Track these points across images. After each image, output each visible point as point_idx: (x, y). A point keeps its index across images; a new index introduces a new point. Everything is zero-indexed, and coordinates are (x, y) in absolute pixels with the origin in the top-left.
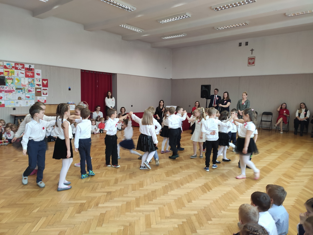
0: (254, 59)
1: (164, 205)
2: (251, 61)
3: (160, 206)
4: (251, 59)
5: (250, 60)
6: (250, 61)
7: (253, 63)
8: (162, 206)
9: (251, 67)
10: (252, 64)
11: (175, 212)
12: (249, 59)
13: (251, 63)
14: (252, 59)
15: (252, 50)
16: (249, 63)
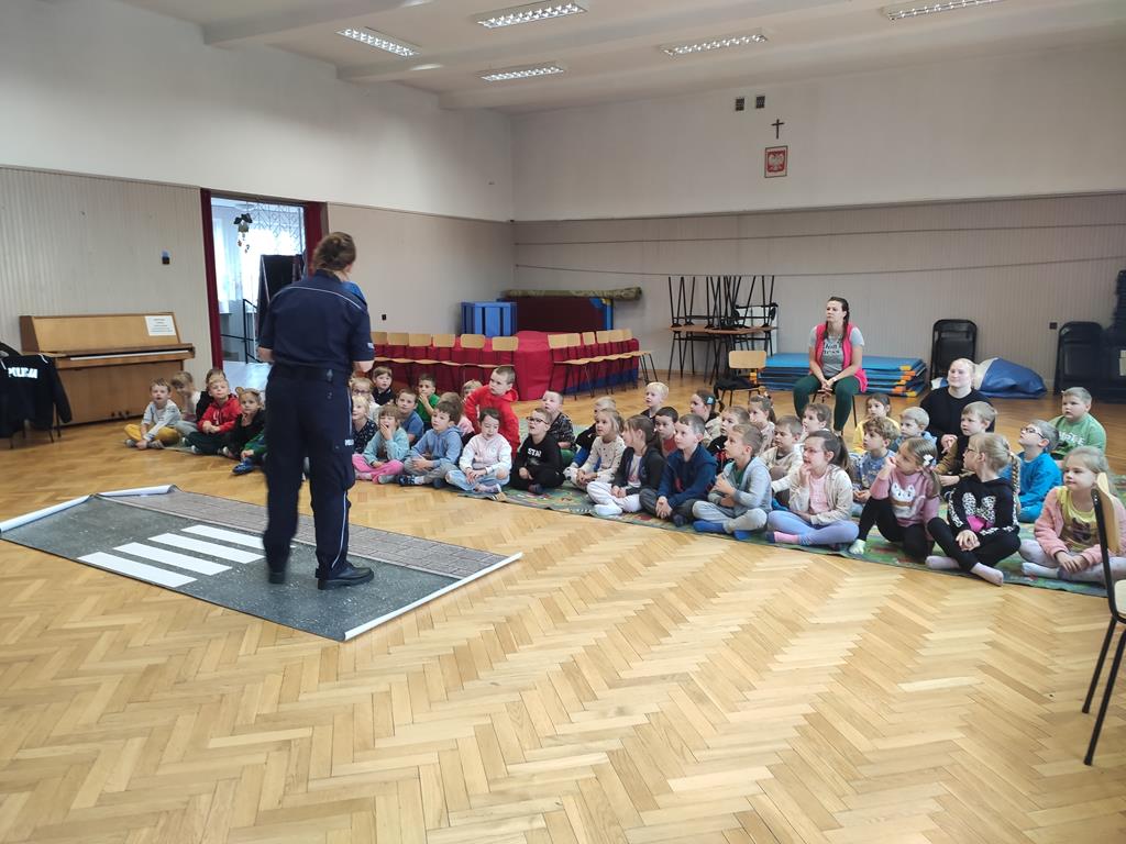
0: (783, 152)
1: (584, 577)
2: (776, 162)
3: (571, 579)
4: (773, 153)
5: (772, 156)
6: (772, 160)
7: (782, 167)
8: (577, 579)
9: (777, 182)
10: (780, 170)
11: (619, 587)
12: (770, 153)
13: (776, 168)
14: (779, 153)
15: (778, 124)
16: (769, 168)
